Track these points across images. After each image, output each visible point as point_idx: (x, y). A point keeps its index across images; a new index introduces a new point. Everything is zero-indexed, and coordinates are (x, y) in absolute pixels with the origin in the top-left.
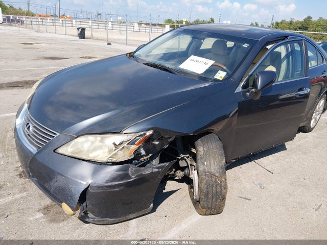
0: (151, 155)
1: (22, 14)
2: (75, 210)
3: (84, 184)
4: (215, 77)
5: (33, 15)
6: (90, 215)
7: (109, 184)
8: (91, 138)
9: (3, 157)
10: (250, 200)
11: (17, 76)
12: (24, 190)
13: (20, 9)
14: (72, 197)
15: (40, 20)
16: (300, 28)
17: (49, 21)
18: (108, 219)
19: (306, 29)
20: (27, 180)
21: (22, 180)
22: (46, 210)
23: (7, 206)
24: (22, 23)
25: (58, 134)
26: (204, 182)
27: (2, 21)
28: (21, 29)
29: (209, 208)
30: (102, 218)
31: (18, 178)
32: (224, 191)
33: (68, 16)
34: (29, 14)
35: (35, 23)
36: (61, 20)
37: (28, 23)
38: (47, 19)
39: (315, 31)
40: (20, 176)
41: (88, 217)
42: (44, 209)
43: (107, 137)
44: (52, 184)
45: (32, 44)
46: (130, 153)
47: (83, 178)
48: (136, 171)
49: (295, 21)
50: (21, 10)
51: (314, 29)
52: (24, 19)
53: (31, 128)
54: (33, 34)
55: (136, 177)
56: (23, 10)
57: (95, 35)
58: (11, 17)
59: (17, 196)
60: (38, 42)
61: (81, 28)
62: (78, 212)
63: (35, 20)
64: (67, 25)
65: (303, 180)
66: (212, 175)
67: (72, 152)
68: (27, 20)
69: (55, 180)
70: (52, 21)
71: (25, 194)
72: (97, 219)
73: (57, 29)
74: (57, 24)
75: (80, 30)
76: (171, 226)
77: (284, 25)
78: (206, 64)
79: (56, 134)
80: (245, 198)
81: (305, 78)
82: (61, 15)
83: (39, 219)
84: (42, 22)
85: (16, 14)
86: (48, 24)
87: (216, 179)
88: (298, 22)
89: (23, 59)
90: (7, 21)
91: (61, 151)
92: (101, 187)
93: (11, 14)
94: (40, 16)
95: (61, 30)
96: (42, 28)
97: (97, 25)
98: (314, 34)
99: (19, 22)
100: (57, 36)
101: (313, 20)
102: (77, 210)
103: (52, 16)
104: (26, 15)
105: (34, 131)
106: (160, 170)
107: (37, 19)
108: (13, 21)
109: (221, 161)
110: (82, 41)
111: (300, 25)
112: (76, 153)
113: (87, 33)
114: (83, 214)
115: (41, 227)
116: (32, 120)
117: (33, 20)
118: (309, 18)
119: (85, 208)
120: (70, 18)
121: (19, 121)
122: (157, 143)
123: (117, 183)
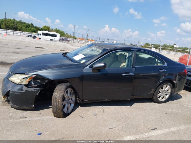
0: (36, 85)
5: (76, 38)
7: (15, 91)
13: (70, 35)
27: (59, 40)
28: (67, 44)
30: (13, 104)
41: (10, 103)
46: (27, 82)
52: (70, 40)
55: (25, 91)
58: (64, 38)
62: (5, 100)
63: (76, 41)
90: (62, 40)
94: (79, 39)
103: (85, 39)
106: (35, 90)
119: (8, 98)
122: (39, 81)
123: (18, 91)
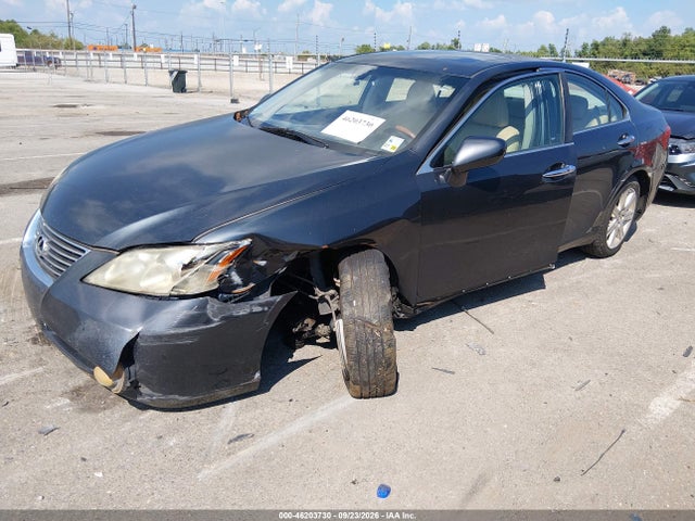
0: (252, 285)
1: (57, 46)
2: (114, 376)
3: (129, 333)
4: (383, 148)
5: (79, 47)
6: (144, 389)
7: (172, 332)
8: (143, 255)
9: (5, 311)
10: (453, 373)
11: (41, 169)
12: (41, 363)
13: (52, 35)
14: (108, 354)
15: (92, 57)
16: (645, 54)
17: (111, 58)
18: (177, 396)
19: (659, 55)
20: (46, 347)
21: (38, 348)
22: (76, 393)
23: (8, 388)
24: (58, 63)
25: (88, 251)
26: (352, 336)
27: (16, 61)
28: (55, 76)
29: (365, 384)
30: (165, 393)
31: (29, 345)
32: (388, 351)
33: (152, 46)
34: (72, 45)
35: (84, 63)
36: (135, 54)
37: (68, 63)
38: (108, 55)
39: (678, 58)
40: (35, 341)
41: (141, 394)
42: (72, 392)
43: (170, 252)
44: (76, 335)
45: (74, 106)
46: (211, 280)
47: (126, 323)
48: (220, 310)
49: (632, 38)
50: (56, 37)
51: (676, 54)
52: (61, 56)
53: (45, 245)
54: (78, 85)
55: (221, 319)
56: (60, 37)
57: (207, 83)
58: (35, 52)
59: (27, 373)
60: (88, 102)
61: (175, 70)
62: (120, 383)
63: (83, 57)
64: (148, 65)
65: (566, 340)
66: (366, 323)
67: (112, 282)
68: (68, 57)
69: (81, 327)
70: (97, 58)
71: (40, 369)
72: (157, 396)
73: (128, 74)
74: (128, 64)
75: (175, 73)
76: (297, 416)
77: (610, 47)
78: (369, 124)
79: (84, 251)
80: (445, 371)
81: (563, 145)
82: (137, 45)
83: (62, 407)
84: (100, 60)
85: (45, 46)
86: (110, 64)
87: (372, 330)
88: (639, 42)
89: (55, 136)
90: (27, 61)
91: (92, 279)
92: (159, 337)
93: (34, 47)
94: (95, 49)
95: (136, 75)
96: (98, 73)
97: (213, 62)
98: (676, 65)
99: (50, 62)
100: (127, 88)
101: (673, 34)
102: (119, 377)
103: (120, 47)
104: (66, 48)
105: (51, 250)
106: (266, 309)
107: (87, 54)
108: (38, 60)
109: (383, 297)
110: (179, 97)
111: (644, 47)
112: (119, 283)
113: (190, 81)
114: (129, 385)
115: (65, 419)
116: (48, 231)
117: (79, 57)
118: (664, 31)
119: (133, 374)
120: (156, 50)
121: (29, 237)
122: (263, 263)
123: (187, 330)
